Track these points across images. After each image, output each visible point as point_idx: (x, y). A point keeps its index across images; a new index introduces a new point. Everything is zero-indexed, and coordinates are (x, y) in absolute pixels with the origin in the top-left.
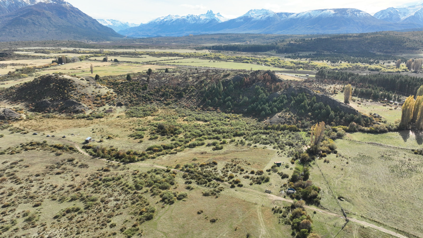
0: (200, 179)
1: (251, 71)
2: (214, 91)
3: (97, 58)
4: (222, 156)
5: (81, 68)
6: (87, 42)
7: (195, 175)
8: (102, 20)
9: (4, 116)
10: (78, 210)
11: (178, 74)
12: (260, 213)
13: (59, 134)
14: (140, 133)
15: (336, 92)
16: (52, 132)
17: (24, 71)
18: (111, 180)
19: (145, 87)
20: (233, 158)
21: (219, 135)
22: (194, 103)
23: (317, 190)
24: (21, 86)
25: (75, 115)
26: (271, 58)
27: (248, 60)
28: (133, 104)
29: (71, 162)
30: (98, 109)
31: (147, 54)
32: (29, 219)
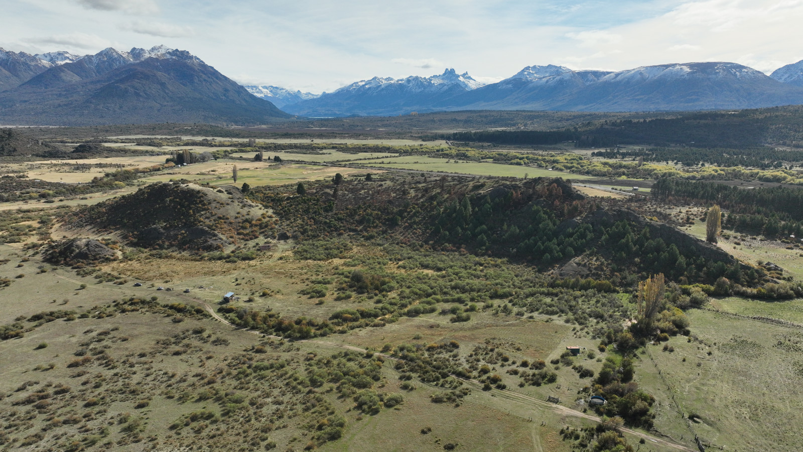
0: (427, 372)
1: (526, 179)
2: (454, 215)
3: (244, 155)
4: (468, 333)
5: (216, 173)
6: (227, 125)
7: (418, 366)
8: (255, 87)
9: (86, 253)
10: (210, 416)
11: (389, 183)
12: (538, 437)
13: (178, 285)
14: (319, 287)
15: (691, 221)
16: (167, 282)
17: (119, 176)
18: (267, 369)
19: (330, 206)
20: (488, 337)
21: (463, 296)
22: (417, 237)
23: (649, 401)
24: (117, 202)
25: (206, 254)
26: (564, 157)
27: (521, 159)
28: (308, 236)
29: (199, 335)
30: (245, 245)
31: (333, 148)
32: (129, 427)
